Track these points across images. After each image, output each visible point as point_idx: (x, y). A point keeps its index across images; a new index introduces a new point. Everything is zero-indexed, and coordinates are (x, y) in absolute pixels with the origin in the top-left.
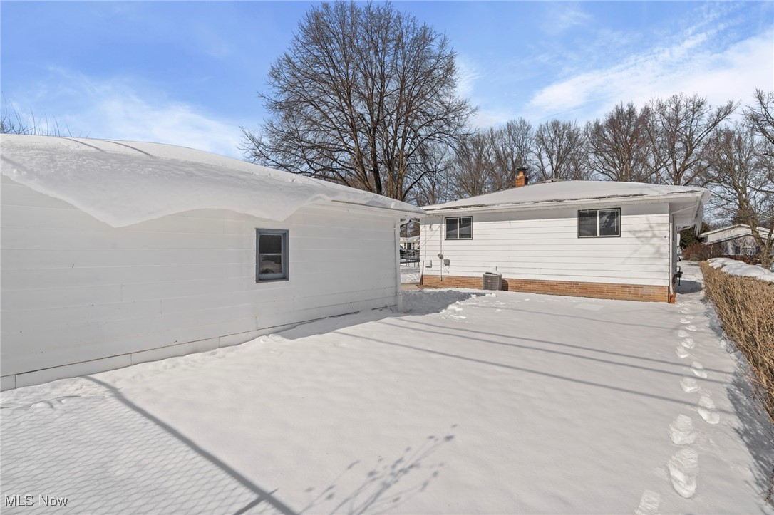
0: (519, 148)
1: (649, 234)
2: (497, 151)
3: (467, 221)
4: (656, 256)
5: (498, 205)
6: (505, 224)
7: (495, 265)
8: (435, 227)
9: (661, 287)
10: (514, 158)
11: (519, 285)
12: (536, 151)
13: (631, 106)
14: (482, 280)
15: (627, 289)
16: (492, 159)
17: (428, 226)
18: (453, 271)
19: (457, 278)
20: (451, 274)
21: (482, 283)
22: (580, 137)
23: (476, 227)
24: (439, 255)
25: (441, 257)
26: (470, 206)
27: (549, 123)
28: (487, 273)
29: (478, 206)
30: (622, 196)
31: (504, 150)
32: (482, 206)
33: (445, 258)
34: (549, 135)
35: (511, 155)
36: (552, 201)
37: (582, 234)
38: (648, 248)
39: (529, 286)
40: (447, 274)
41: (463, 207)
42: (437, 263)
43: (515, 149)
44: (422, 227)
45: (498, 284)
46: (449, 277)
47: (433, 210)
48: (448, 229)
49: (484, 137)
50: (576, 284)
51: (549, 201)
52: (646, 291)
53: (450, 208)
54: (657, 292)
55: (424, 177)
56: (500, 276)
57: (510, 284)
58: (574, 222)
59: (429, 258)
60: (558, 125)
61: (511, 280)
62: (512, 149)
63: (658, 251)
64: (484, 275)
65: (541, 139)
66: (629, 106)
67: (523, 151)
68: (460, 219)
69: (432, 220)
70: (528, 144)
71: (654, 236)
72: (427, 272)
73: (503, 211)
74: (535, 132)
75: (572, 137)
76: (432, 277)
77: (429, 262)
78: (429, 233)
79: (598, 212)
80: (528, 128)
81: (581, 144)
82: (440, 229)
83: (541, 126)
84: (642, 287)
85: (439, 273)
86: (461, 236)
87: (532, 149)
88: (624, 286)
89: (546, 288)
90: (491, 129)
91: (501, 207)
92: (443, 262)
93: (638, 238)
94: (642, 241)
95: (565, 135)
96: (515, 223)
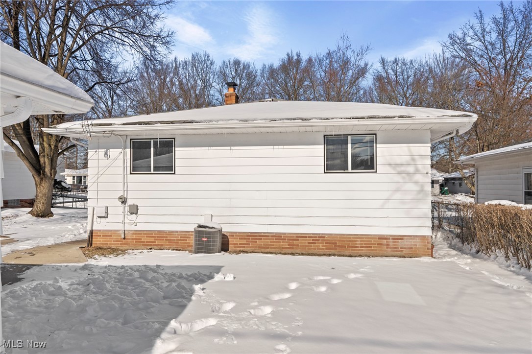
0: (203, 80)
1: (411, 169)
2: (181, 83)
3: (166, 146)
4: (420, 196)
5: (218, 121)
6: (224, 151)
7: (209, 212)
8: (114, 153)
9: (423, 237)
10: (197, 92)
11: (244, 241)
12: (217, 87)
13: (298, 55)
14: (193, 238)
15: (385, 242)
16: (175, 90)
17: (102, 152)
18: (144, 223)
19: (149, 233)
20: (140, 227)
21: (192, 241)
22: (257, 78)
23: (180, 153)
24: (120, 198)
25: (124, 201)
26: (172, 122)
27: (232, 61)
28: (200, 226)
29: (184, 122)
30: (384, 117)
31: (188, 81)
32: (191, 122)
33: (130, 202)
34: (231, 73)
35: (194, 87)
36: (294, 119)
37: (329, 168)
38: (411, 186)
39: (259, 242)
40: (133, 228)
41: (161, 122)
42: (117, 210)
43: (199, 82)
44: (91, 153)
45: (218, 244)
46: (137, 232)
47: (111, 124)
48: (135, 158)
49: (168, 66)
50: (322, 236)
51: (291, 119)
52: (406, 243)
53: (140, 123)
54: (418, 243)
55: (96, 87)
56: (220, 231)
57: (231, 241)
58: (319, 151)
59: (103, 203)
60: (239, 64)
61: (233, 234)
62: (196, 82)
63: (422, 191)
64: (195, 230)
65: (223, 75)
66: (297, 55)
67: (207, 85)
68: (156, 144)
69: (107, 142)
70: (211, 80)
71: (417, 171)
72: (100, 225)
73: (225, 131)
74: (218, 68)
75: (251, 77)
76: (107, 234)
77: (103, 210)
78: (105, 162)
79: (349, 138)
80: (212, 63)
81: (258, 85)
82: (122, 156)
83: (224, 62)
84: (401, 238)
85: (120, 227)
86: (156, 168)
87: (214, 84)
88: (382, 237)
89: (282, 244)
90: (175, 58)
91: (221, 124)
92: (127, 209)
93: (399, 173)
94: (404, 178)
95: (244, 74)
96: (238, 151)
